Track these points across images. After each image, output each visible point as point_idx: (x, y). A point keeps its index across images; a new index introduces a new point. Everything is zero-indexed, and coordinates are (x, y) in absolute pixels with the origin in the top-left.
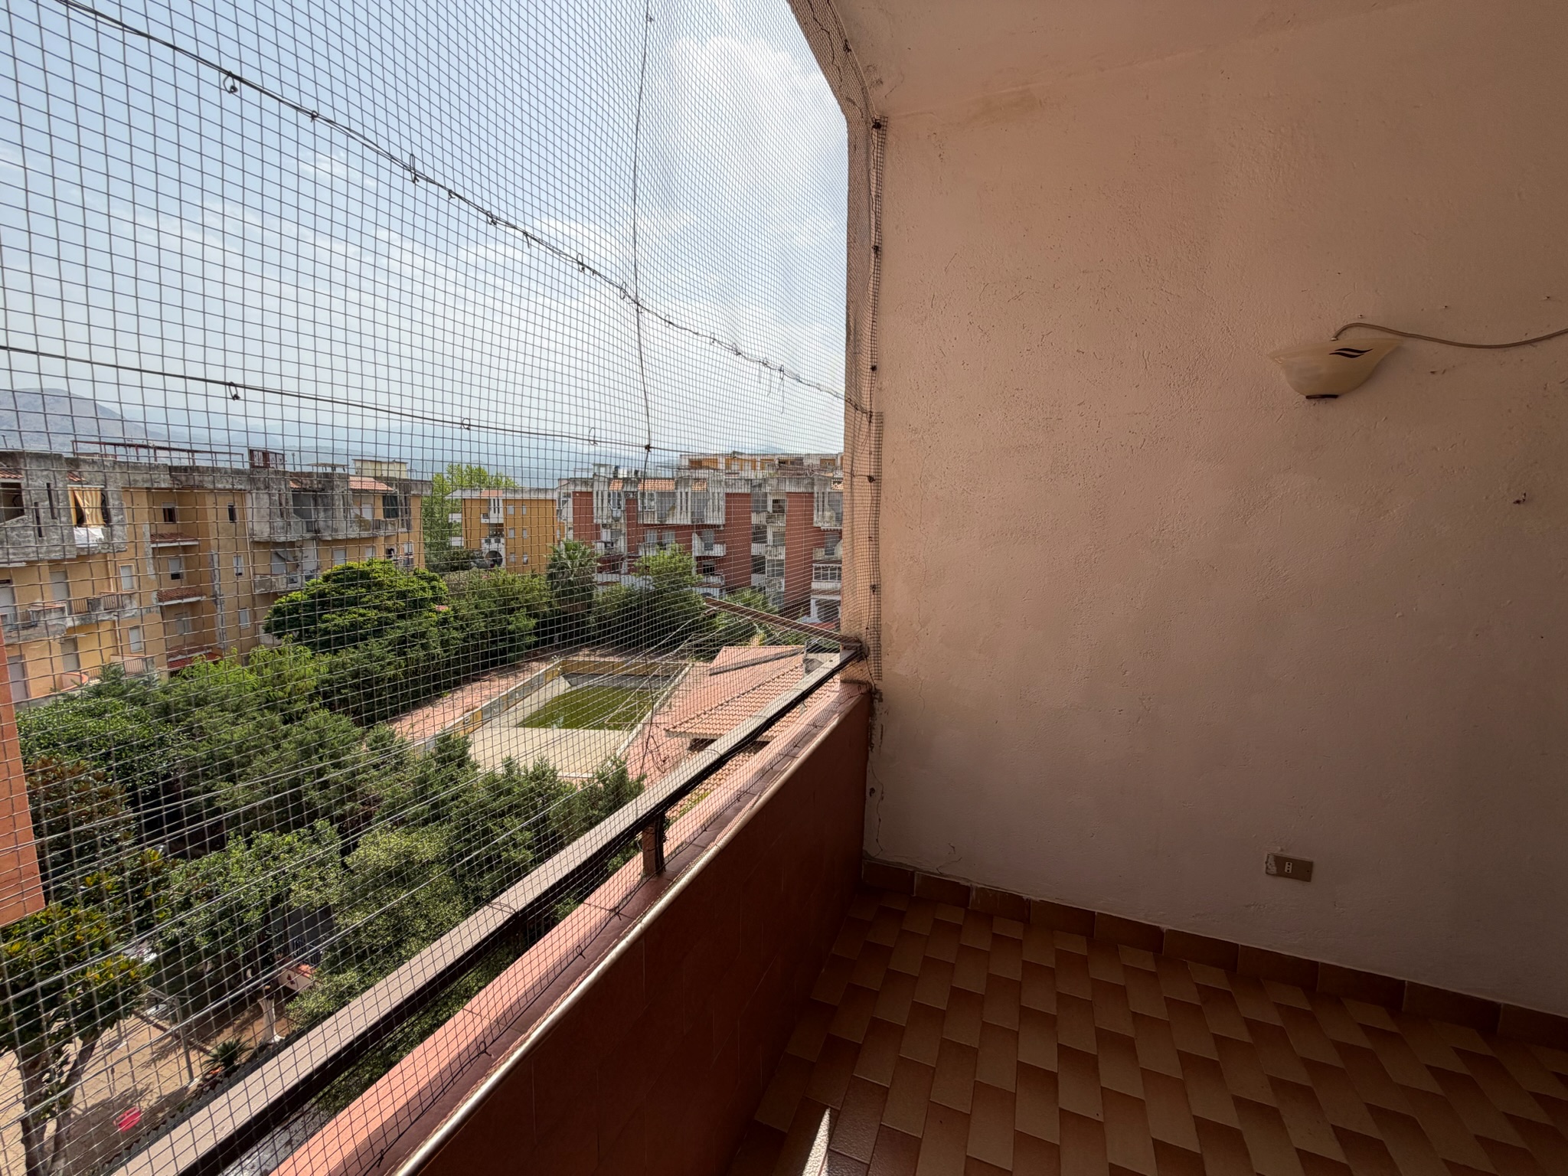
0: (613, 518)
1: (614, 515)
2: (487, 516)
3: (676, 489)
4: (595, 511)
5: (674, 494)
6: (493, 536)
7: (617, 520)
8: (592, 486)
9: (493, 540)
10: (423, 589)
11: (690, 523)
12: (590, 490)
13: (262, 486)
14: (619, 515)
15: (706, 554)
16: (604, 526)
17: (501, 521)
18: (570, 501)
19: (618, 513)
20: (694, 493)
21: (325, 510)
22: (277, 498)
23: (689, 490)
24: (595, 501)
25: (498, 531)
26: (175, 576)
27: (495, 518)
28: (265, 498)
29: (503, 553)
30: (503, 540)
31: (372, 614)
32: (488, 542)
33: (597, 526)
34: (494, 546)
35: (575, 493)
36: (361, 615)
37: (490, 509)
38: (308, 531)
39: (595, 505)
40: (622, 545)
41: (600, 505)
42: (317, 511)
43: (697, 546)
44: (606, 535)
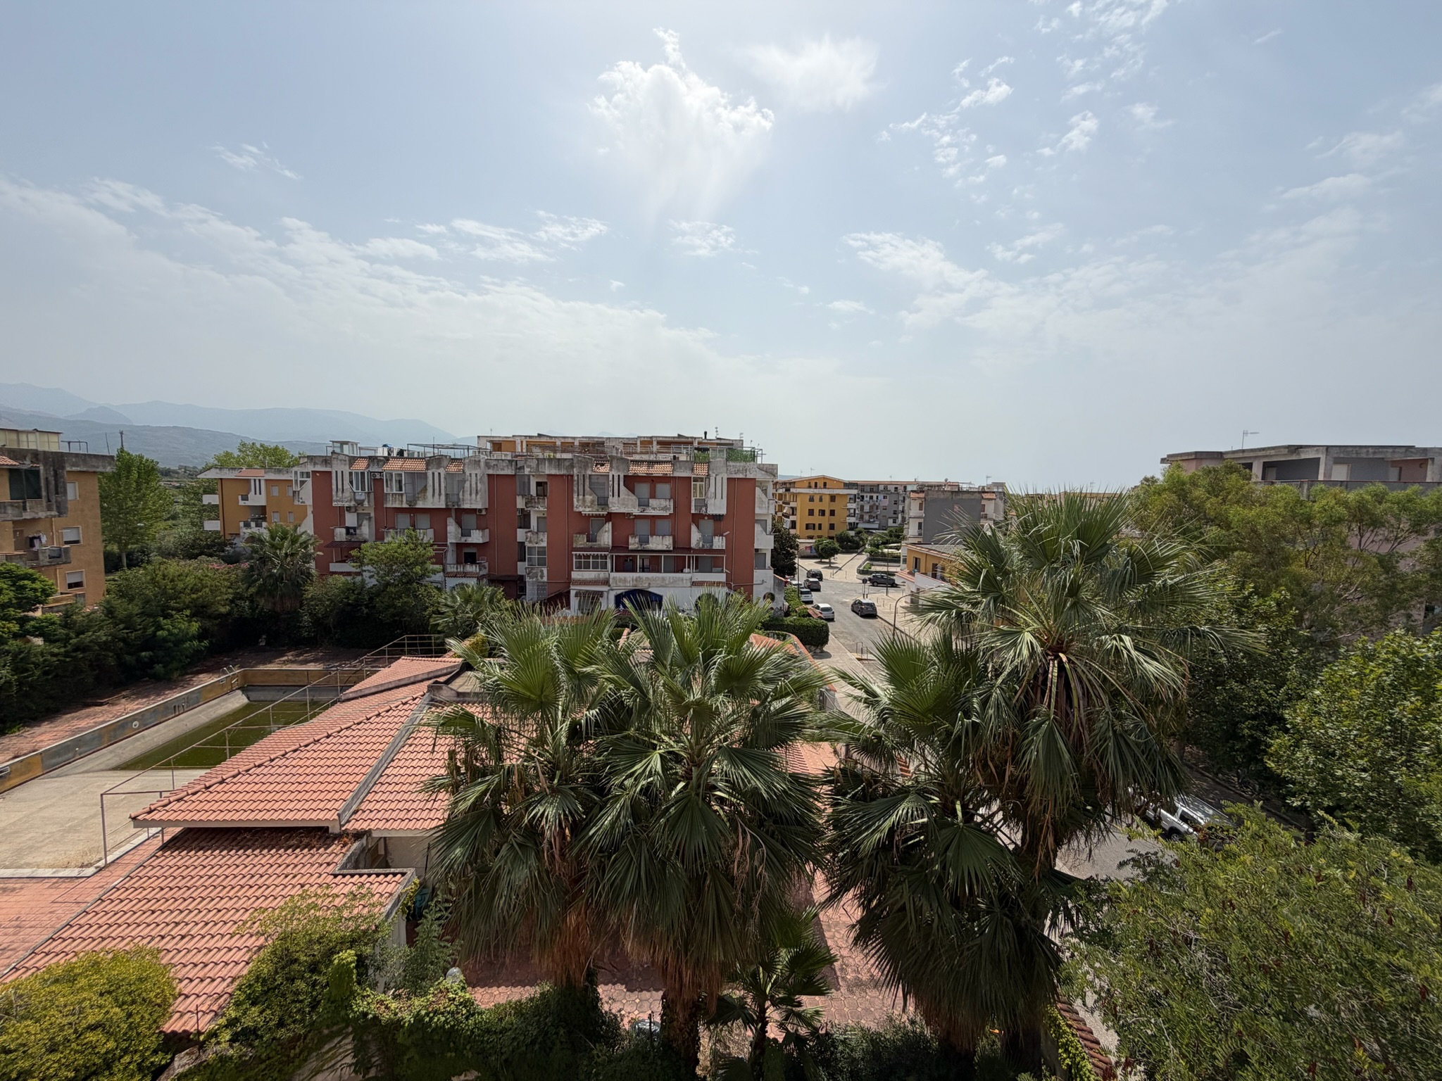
0: (355, 500)
1: (357, 498)
2: (245, 498)
3: (427, 469)
4: (334, 493)
5: (425, 476)
6: (253, 520)
7: (361, 503)
8: (332, 465)
9: (253, 524)
11: (444, 507)
12: (328, 469)
16: (349, 509)
17: (264, 503)
18: (309, 480)
19: (361, 496)
23: (442, 471)
24: (334, 482)
25: (261, 514)
27: (257, 499)
30: (264, 524)
32: (247, 525)
33: (340, 509)
34: (254, 529)
35: (314, 472)
39: (334, 487)
40: (366, 531)
41: (340, 487)
43: (453, 532)
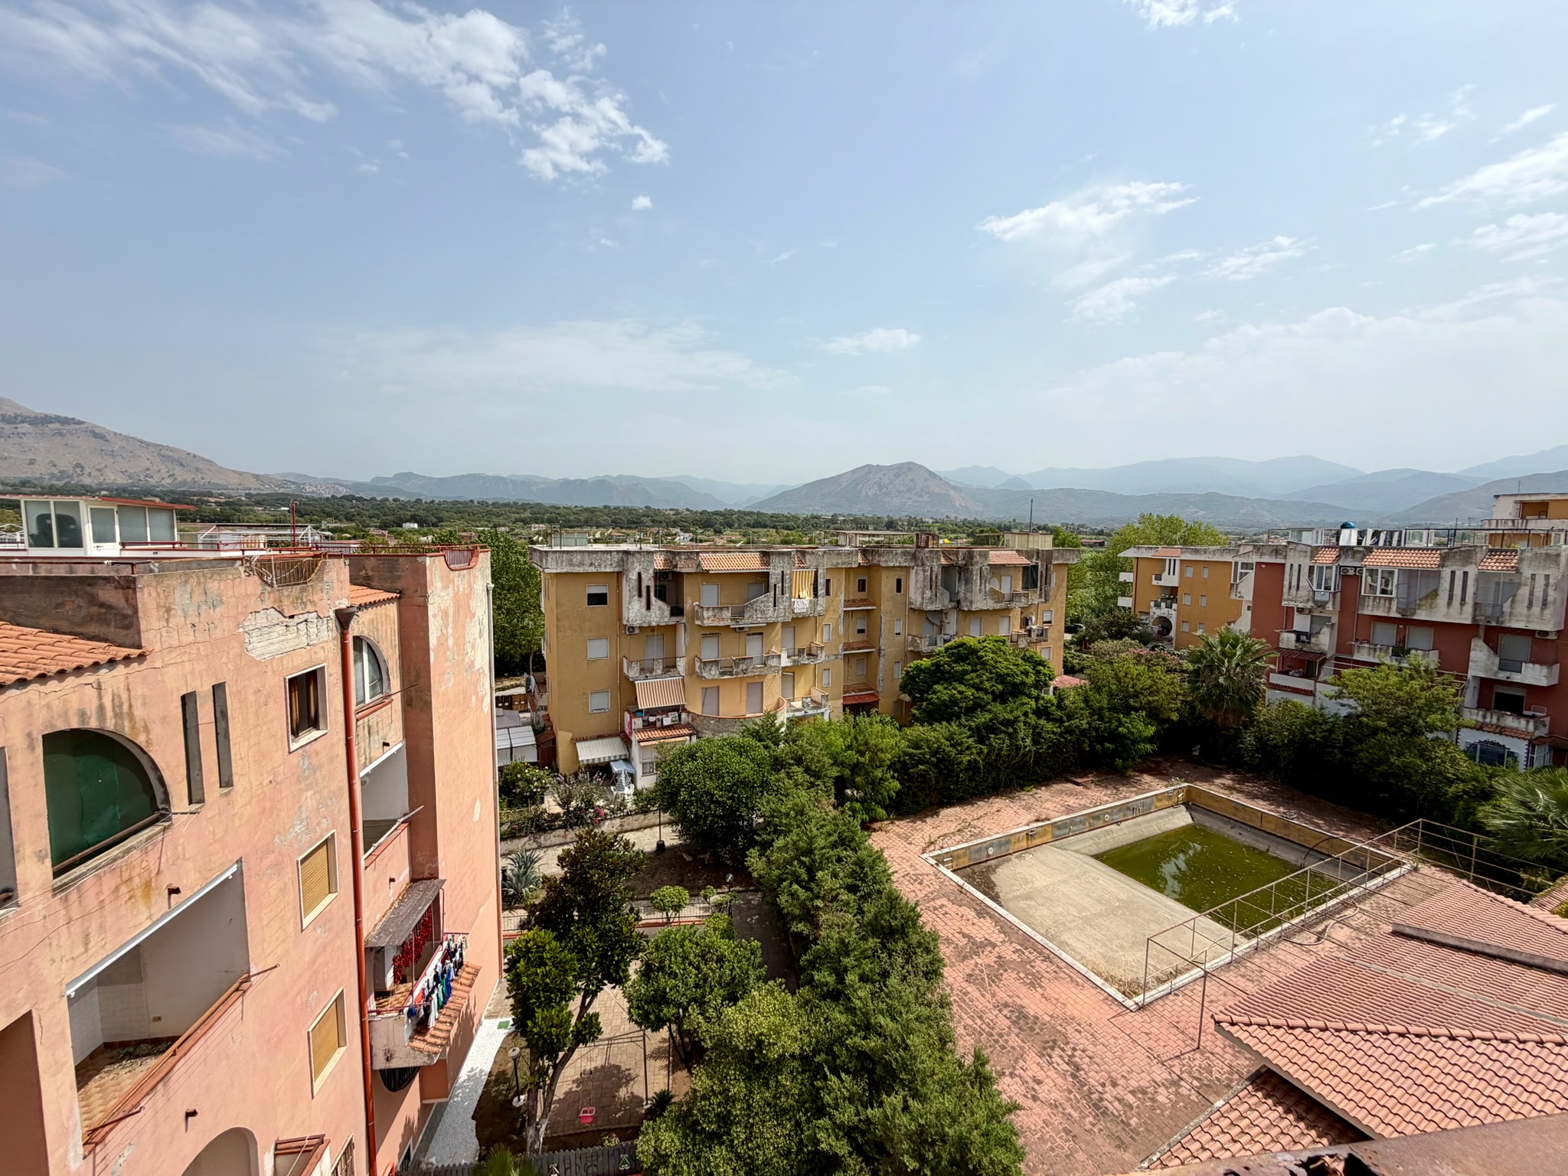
0: (1314, 601)
1: (1318, 598)
2: (1159, 578)
4: (1285, 590)
5: (1436, 575)
6: (1163, 600)
7: (1322, 605)
8: (1285, 557)
9: (1163, 605)
10: (1026, 673)
11: (1469, 622)
12: (1283, 561)
13: (920, 563)
14: (1326, 598)
15: (1502, 676)
16: (1301, 611)
17: (1176, 584)
18: (1252, 573)
19: (1322, 596)
20: (1483, 575)
21: (966, 584)
22: (928, 573)
23: (1472, 568)
24: (1287, 577)
25: (1171, 595)
26: (860, 631)
27: (1170, 580)
28: (921, 573)
29: (1173, 621)
30: (1175, 606)
31: (969, 692)
32: (1158, 605)
33: (1290, 610)
34: (1163, 611)
35: (1259, 564)
36: (960, 693)
37: (1164, 570)
38: (951, 601)
39: (1286, 583)
40: (1325, 641)
41: (1294, 583)
42: (960, 585)
43: (1481, 661)
44: (1301, 623)
